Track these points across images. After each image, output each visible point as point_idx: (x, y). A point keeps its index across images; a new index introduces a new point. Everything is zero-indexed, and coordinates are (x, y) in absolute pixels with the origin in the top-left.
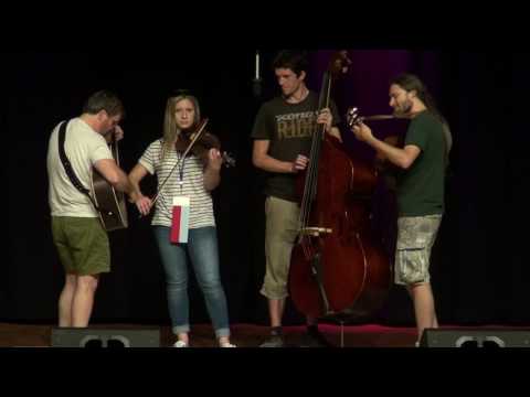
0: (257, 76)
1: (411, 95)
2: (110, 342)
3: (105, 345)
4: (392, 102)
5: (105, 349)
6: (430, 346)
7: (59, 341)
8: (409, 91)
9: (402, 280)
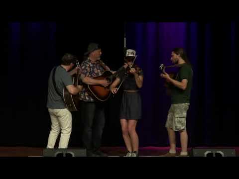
0: (125, 46)
1: (178, 56)
2: (67, 154)
3: (64, 156)
4: (172, 58)
5: (64, 157)
6: (195, 156)
7: (46, 154)
8: (177, 54)
9: (176, 129)
